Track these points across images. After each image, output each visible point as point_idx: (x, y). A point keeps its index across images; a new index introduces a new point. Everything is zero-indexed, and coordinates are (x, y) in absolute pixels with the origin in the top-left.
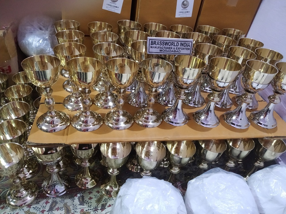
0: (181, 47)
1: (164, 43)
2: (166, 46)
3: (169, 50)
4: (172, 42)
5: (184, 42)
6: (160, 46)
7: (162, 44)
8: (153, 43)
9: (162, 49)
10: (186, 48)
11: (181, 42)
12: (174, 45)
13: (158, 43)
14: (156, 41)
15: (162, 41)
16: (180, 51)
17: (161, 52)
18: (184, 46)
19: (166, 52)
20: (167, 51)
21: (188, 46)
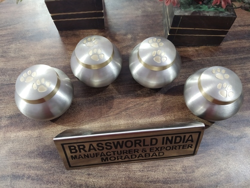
0: (165, 146)
1: (112, 145)
2: (119, 149)
3: (129, 155)
4: (135, 141)
5: (174, 136)
6: (101, 152)
7: (105, 146)
8: (77, 148)
9: (107, 156)
10: (180, 146)
11: (165, 137)
12: (142, 144)
13: (92, 147)
14: (83, 145)
15: (104, 143)
16: (161, 154)
17: (107, 162)
18: (175, 143)
19: (120, 160)
20: (123, 158)
21: (188, 140)
